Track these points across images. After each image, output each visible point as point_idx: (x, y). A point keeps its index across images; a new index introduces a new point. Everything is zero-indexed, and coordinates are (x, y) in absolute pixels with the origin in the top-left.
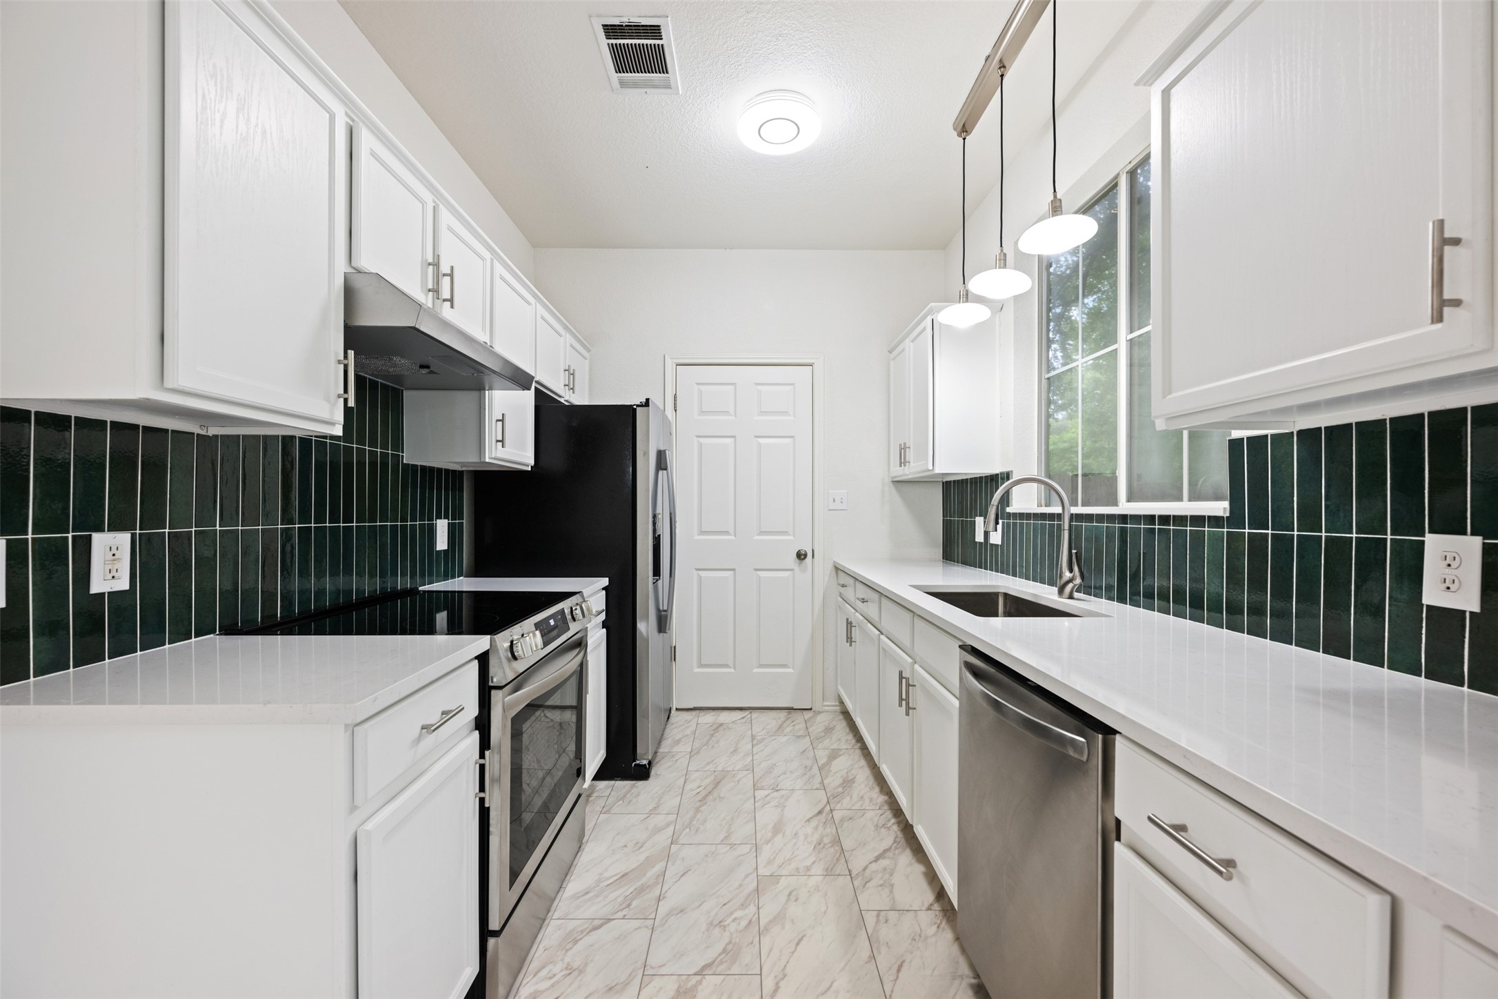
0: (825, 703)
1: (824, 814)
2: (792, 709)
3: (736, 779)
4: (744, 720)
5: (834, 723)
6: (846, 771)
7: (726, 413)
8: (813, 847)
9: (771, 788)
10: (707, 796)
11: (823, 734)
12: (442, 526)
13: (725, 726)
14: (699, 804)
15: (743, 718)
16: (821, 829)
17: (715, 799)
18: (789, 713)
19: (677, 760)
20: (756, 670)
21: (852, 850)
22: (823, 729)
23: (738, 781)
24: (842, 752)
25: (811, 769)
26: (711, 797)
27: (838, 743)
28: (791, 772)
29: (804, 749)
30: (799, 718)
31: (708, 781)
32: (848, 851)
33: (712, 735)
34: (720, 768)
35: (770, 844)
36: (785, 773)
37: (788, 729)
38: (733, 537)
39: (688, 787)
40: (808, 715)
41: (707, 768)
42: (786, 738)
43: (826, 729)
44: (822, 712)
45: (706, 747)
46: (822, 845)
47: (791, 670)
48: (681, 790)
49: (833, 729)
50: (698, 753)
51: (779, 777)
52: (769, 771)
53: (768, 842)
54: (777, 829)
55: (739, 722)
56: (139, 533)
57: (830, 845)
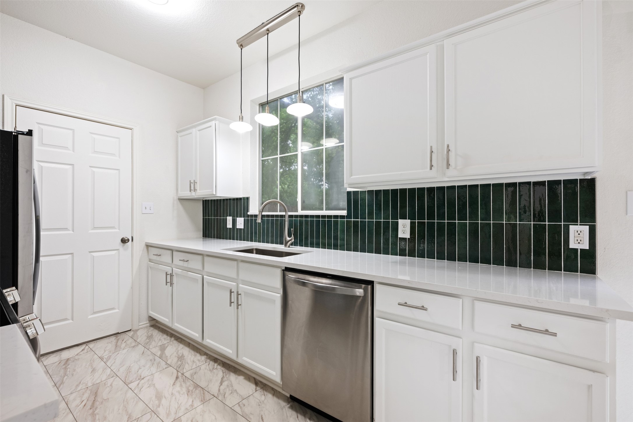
0: (140, 324)
1: (180, 378)
2: (118, 333)
3: (109, 385)
4: (85, 351)
5: (150, 332)
6: (176, 353)
7: (66, 148)
8: (186, 395)
9: (137, 379)
10: (93, 403)
14: (92, 410)
15: (83, 350)
16: (184, 385)
17: (102, 403)
18: (117, 337)
20: (90, 317)
21: (207, 386)
24: (166, 345)
26: (97, 403)
27: (160, 342)
29: (142, 352)
30: (125, 337)
31: (86, 395)
32: (206, 388)
33: (65, 369)
34: (90, 384)
35: (161, 406)
36: (140, 368)
37: (123, 345)
38: (71, 232)
39: (72, 406)
40: (131, 334)
43: (147, 337)
44: (138, 330)
46: (190, 392)
47: (117, 310)
48: (68, 409)
49: (152, 335)
51: (138, 371)
52: (129, 370)
53: (159, 406)
54: (159, 396)
55: (82, 353)
57: (195, 389)
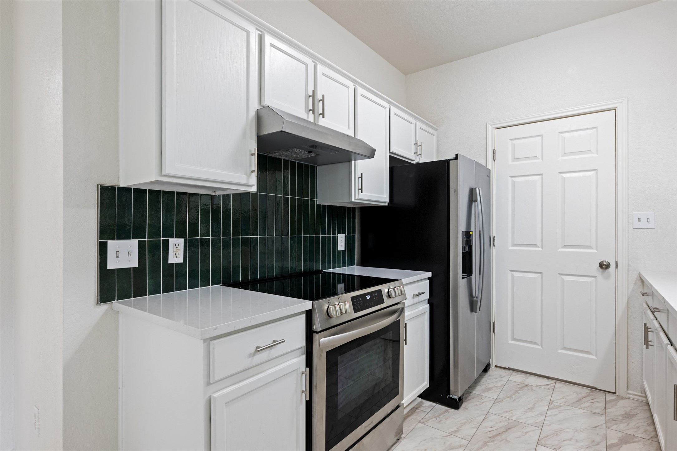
0: (630, 392)
2: (595, 388)
3: (525, 431)
4: (547, 387)
5: (636, 410)
7: (535, 157)
9: (553, 448)
10: (497, 435)
11: (621, 418)
12: (341, 238)
13: (529, 387)
14: (489, 439)
15: (547, 385)
17: (502, 441)
18: (592, 391)
19: (483, 402)
20: (560, 351)
22: (623, 413)
23: (526, 433)
24: (637, 440)
25: (597, 444)
26: (499, 438)
27: (635, 430)
28: (577, 441)
29: (596, 425)
30: (601, 397)
31: (501, 425)
33: (517, 392)
34: (514, 418)
36: (570, 440)
37: (587, 404)
38: (540, 249)
39: (485, 424)
40: (610, 397)
41: (504, 415)
42: (582, 411)
43: (626, 414)
44: (626, 398)
45: (509, 399)
47: (593, 357)
48: (479, 425)
49: (634, 416)
50: (501, 402)
51: (564, 441)
52: (557, 433)
55: (542, 387)
56: (188, 239)
